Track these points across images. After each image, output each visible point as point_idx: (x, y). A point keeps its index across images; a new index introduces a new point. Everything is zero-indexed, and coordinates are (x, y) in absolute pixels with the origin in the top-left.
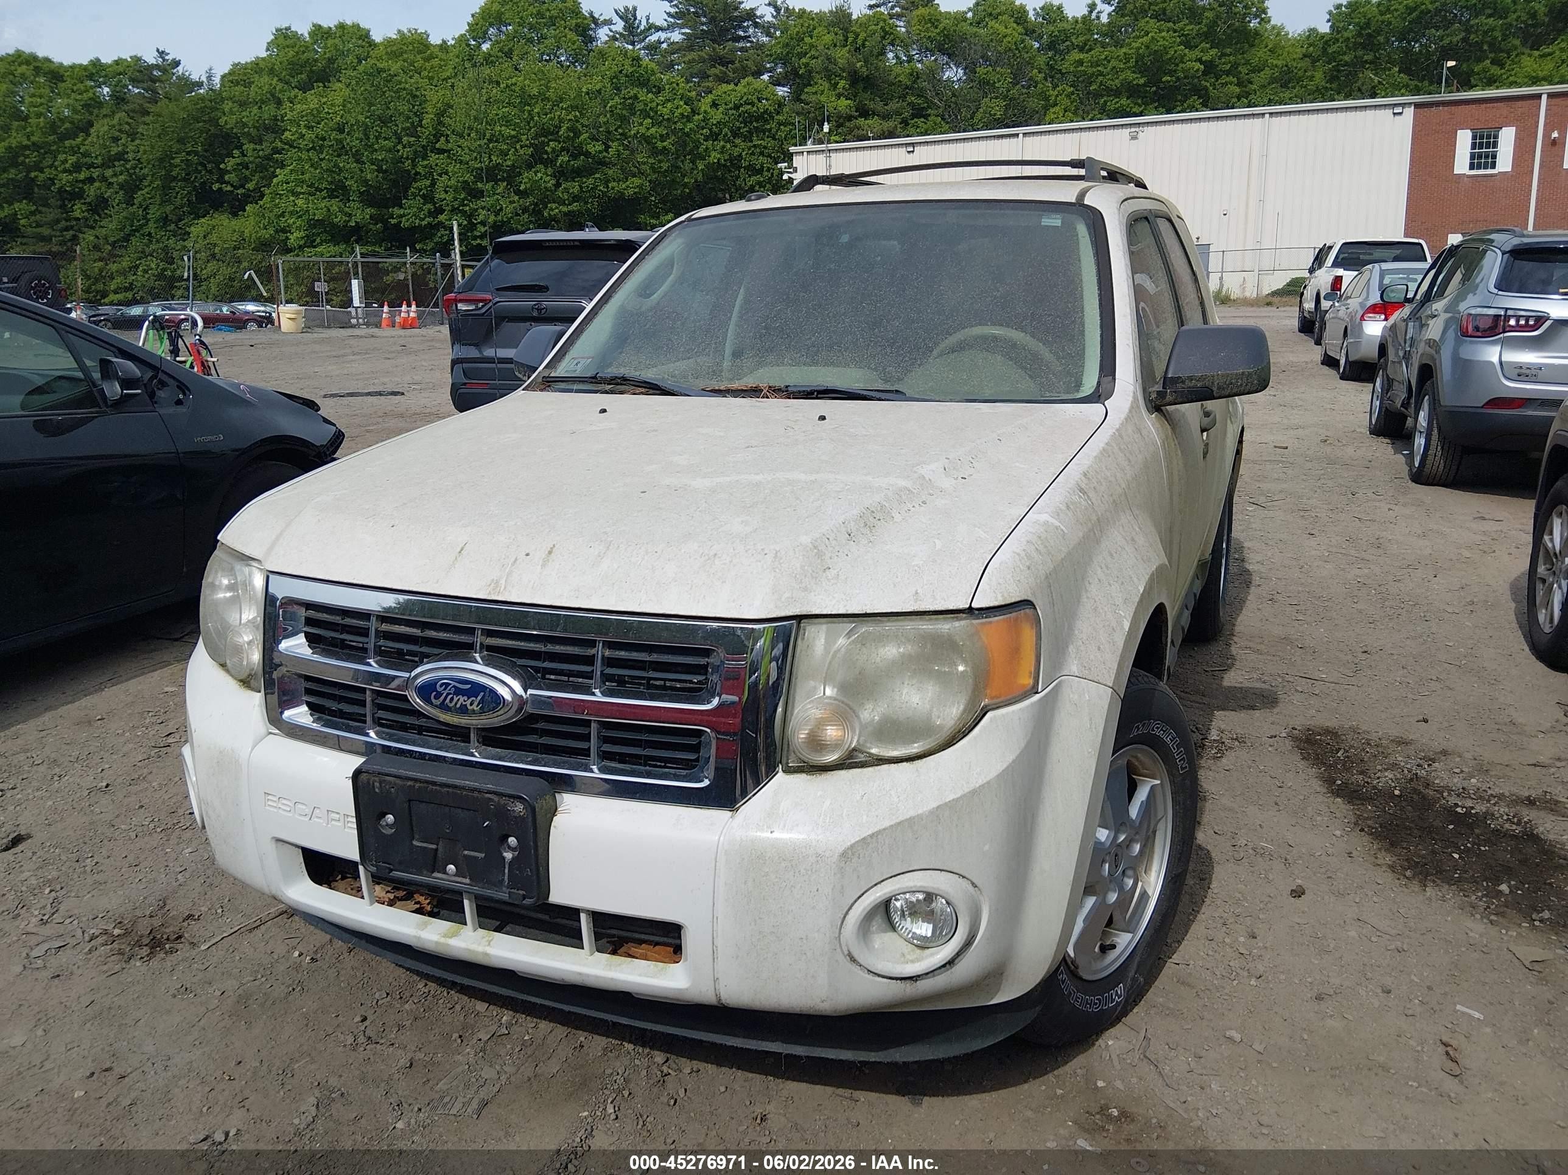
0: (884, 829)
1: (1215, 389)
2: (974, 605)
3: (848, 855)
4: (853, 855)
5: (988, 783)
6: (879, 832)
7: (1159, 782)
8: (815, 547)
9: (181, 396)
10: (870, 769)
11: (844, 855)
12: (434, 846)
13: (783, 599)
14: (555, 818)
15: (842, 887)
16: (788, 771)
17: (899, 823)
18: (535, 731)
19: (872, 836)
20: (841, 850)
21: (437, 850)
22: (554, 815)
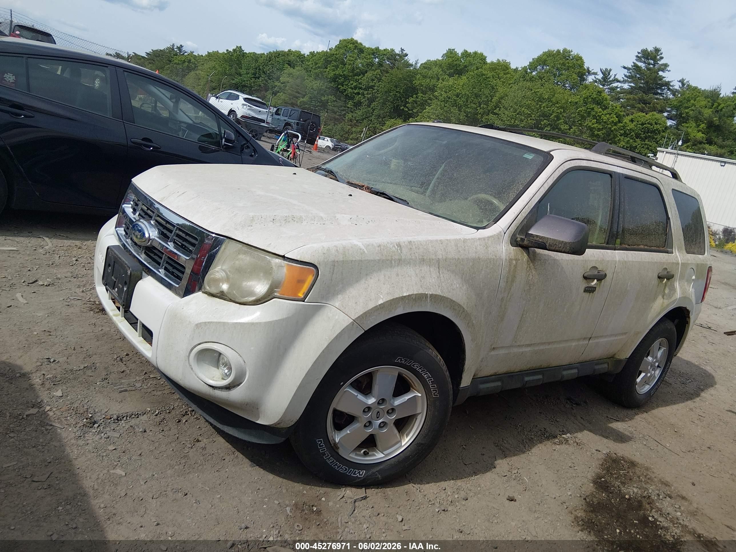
0: (214, 322)
1: (547, 245)
2: (286, 256)
3: (198, 326)
4: (200, 326)
5: (260, 323)
6: (211, 322)
7: (420, 395)
8: (252, 218)
9: (253, 154)
10: (227, 302)
11: (197, 325)
12: (115, 280)
13: (225, 229)
14: (139, 281)
15: (193, 337)
16: (203, 292)
17: (219, 322)
18: (153, 252)
19: (209, 322)
20: (197, 323)
21: (115, 282)
22: (140, 280)
